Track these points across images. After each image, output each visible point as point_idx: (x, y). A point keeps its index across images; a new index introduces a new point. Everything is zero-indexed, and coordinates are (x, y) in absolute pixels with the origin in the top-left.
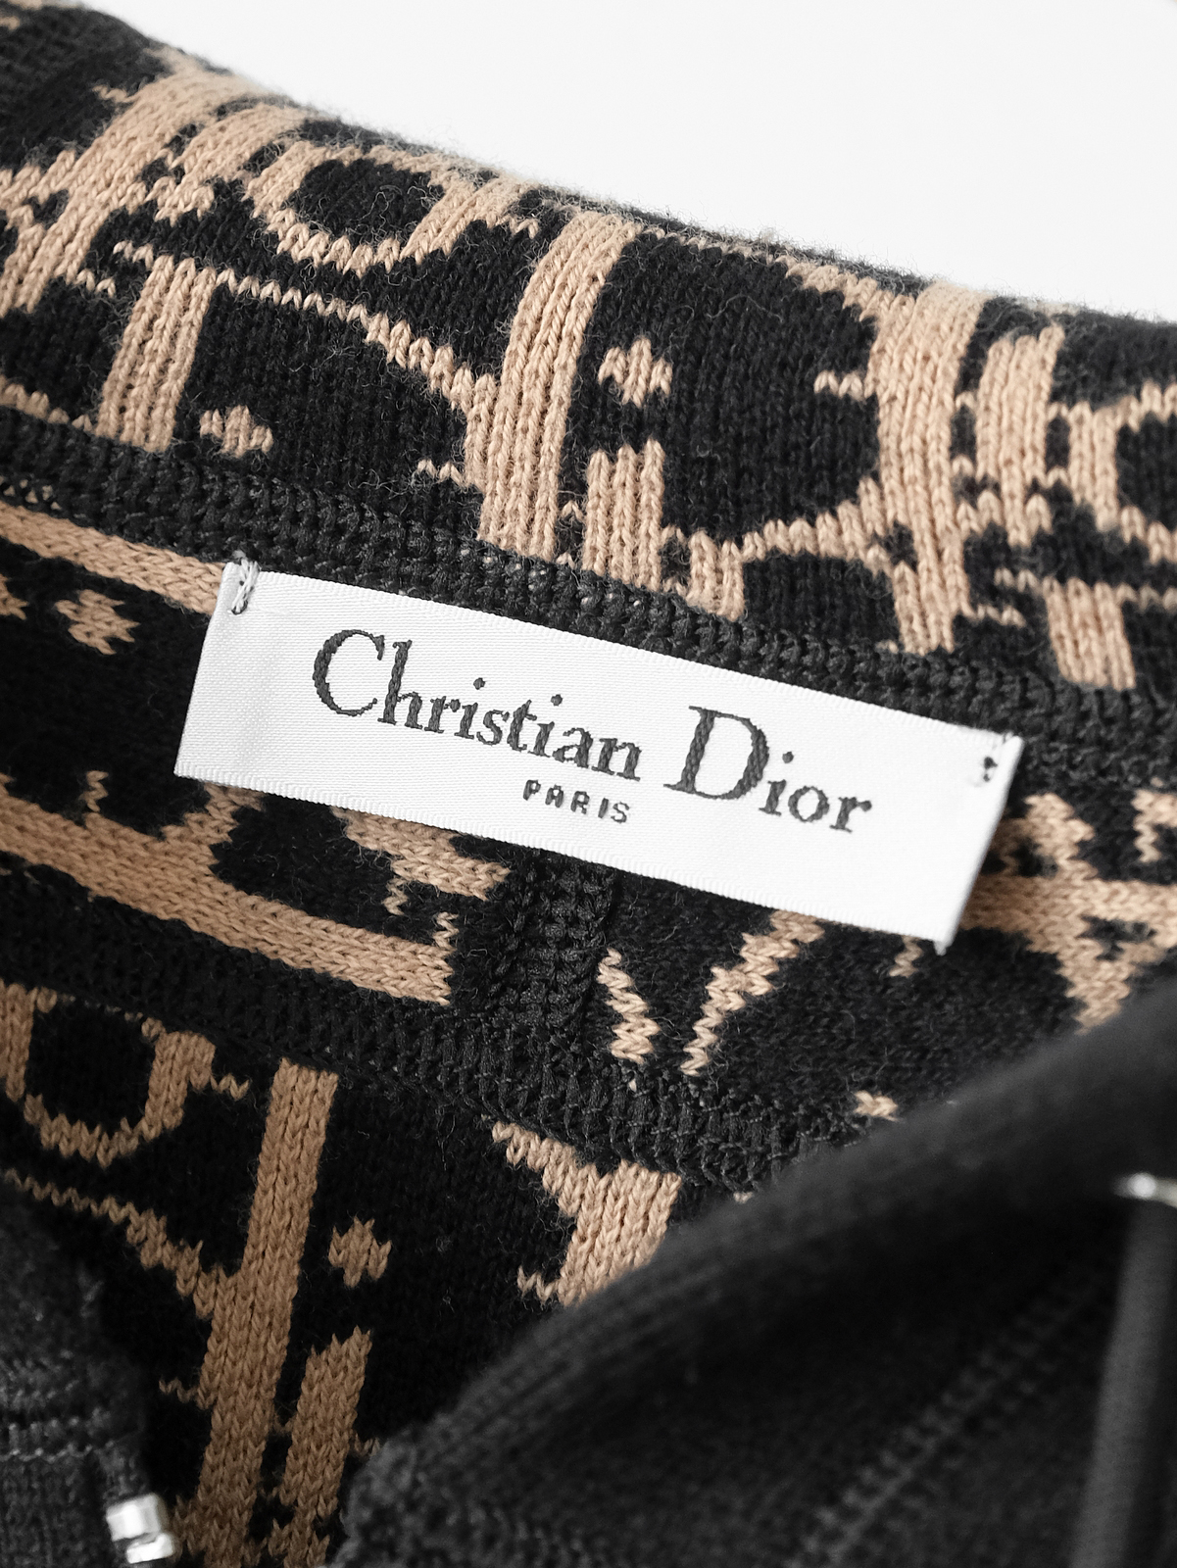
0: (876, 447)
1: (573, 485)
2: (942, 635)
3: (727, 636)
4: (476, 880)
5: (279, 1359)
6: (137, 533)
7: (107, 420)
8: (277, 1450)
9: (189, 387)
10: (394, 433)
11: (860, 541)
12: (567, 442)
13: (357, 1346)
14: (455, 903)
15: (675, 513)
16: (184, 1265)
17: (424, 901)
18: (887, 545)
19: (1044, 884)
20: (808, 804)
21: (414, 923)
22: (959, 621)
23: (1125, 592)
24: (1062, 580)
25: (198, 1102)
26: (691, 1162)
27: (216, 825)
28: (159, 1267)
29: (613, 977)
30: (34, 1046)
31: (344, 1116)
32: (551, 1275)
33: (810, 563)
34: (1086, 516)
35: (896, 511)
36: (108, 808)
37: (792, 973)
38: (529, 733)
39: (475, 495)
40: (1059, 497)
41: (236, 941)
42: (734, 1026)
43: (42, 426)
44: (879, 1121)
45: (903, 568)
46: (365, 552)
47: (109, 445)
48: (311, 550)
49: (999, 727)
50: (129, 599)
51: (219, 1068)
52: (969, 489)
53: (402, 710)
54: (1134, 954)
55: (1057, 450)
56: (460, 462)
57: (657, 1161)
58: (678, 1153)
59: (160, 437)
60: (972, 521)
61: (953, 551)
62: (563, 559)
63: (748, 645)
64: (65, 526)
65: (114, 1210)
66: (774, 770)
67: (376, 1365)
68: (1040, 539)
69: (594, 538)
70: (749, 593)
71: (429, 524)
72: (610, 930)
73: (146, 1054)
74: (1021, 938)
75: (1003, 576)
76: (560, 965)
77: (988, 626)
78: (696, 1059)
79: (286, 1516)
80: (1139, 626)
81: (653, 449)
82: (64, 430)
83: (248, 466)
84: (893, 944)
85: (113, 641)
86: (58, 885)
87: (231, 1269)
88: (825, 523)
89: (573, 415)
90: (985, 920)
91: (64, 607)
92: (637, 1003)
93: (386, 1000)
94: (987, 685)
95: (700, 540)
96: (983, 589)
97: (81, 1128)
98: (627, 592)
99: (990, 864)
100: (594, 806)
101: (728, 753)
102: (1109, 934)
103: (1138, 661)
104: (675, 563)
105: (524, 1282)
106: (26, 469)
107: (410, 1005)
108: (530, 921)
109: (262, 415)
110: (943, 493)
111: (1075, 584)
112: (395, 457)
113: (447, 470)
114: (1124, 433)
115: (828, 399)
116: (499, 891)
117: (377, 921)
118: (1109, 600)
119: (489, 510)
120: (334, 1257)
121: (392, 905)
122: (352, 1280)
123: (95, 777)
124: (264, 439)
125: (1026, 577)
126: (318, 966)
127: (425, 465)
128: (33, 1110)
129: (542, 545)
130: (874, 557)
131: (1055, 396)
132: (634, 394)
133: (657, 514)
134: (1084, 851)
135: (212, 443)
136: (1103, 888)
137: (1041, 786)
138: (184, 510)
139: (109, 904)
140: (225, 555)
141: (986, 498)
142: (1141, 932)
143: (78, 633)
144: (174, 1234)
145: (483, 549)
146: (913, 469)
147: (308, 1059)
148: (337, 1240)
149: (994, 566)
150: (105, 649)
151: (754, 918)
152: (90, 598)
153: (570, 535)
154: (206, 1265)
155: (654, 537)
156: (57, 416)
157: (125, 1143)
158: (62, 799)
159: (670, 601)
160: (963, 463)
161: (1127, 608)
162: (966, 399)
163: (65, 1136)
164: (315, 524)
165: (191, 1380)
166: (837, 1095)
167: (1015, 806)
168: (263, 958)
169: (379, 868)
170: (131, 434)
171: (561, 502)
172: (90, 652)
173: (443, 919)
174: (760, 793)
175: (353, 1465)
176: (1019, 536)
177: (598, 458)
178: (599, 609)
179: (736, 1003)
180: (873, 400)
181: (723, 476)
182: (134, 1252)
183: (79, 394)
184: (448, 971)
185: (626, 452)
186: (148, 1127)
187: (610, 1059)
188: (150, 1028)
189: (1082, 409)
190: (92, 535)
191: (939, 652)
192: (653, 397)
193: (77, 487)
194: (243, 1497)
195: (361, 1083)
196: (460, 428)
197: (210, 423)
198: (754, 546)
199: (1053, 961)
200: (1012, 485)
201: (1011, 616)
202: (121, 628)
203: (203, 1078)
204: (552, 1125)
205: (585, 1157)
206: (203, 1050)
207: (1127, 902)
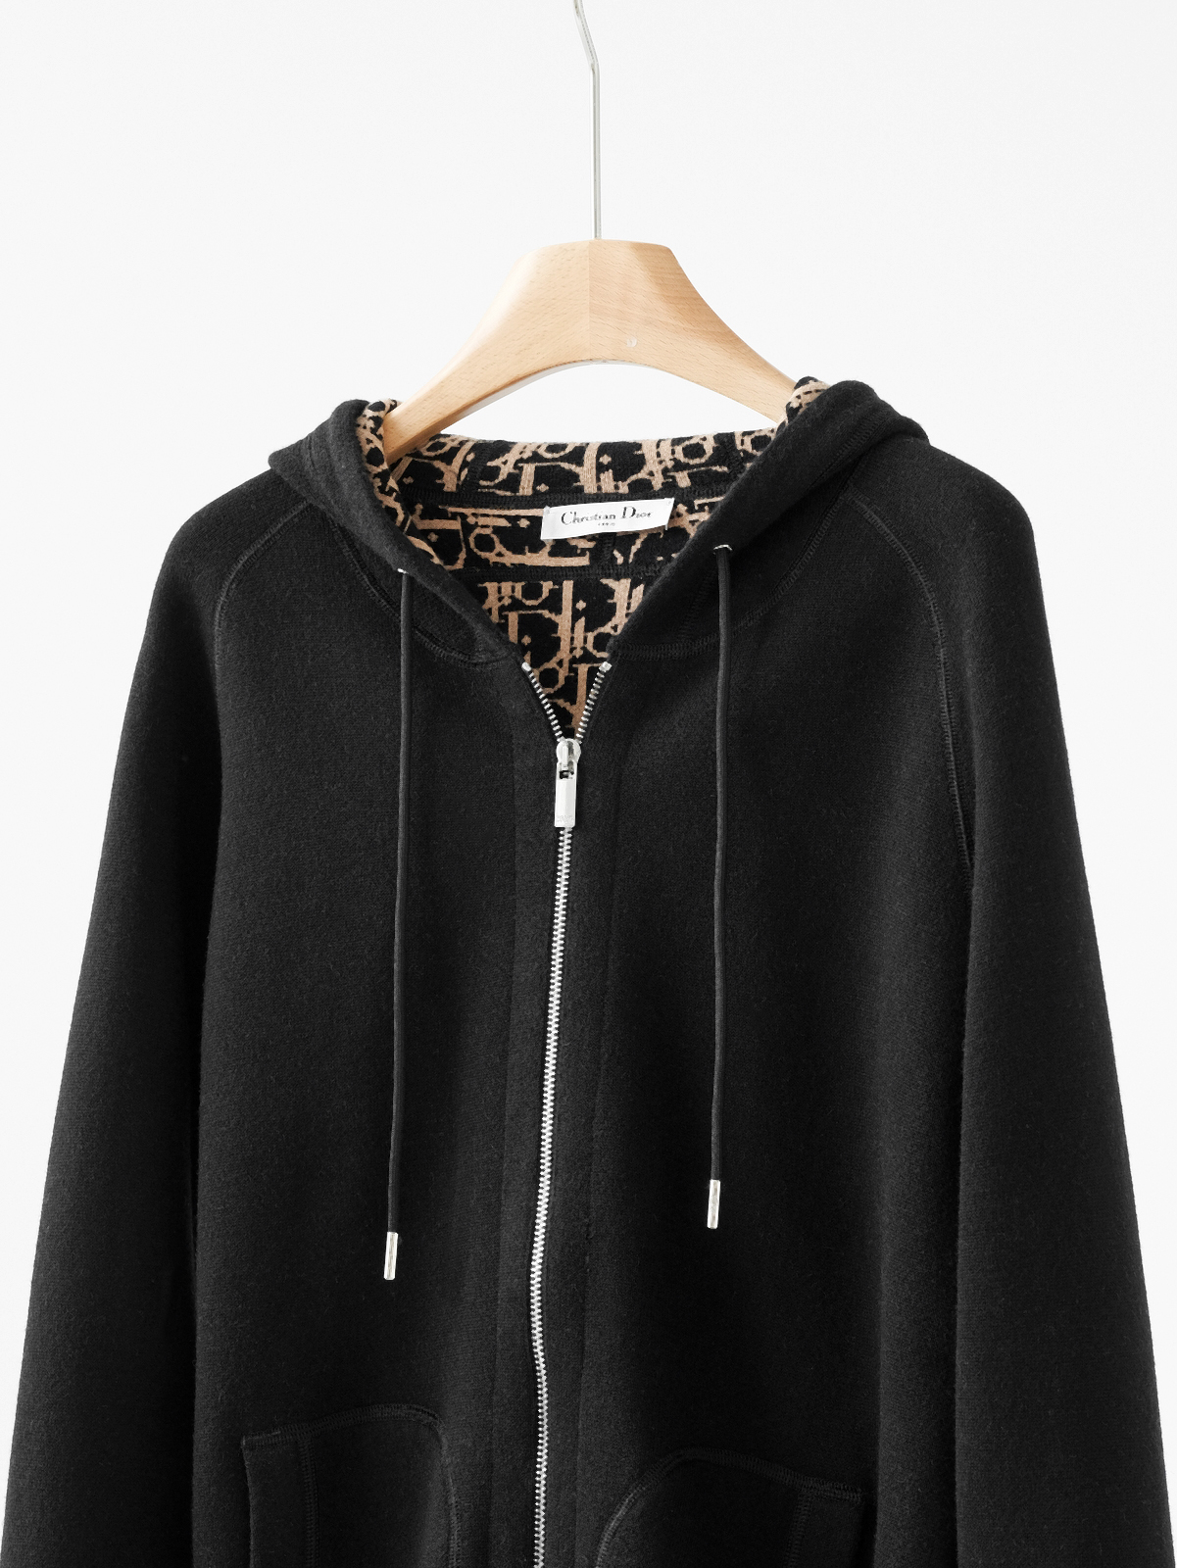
0: (645, 461)
1: (598, 479)
2: (661, 486)
5: (571, 625)
6: (529, 508)
7: (521, 492)
8: (572, 639)
9: (534, 484)
10: (568, 480)
11: (645, 475)
12: (596, 474)
13: (583, 620)
14: (588, 549)
15: (616, 480)
16: (553, 617)
17: (583, 550)
18: (650, 474)
19: (681, 518)
20: (643, 516)
21: (582, 554)
22: (663, 483)
23: (688, 471)
24: (678, 472)
25: (551, 591)
27: (547, 549)
28: (549, 618)
29: (616, 553)
30: (522, 591)
31: (575, 586)
32: (613, 599)
33: (638, 481)
34: (680, 462)
35: (650, 469)
36: (530, 551)
37: (644, 542)
39: (583, 487)
40: (674, 459)
41: (553, 566)
42: (635, 554)
43: (510, 496)
45: (653, 477)
46: (567, 500)
47: (522, 496)
48: (558, 503)
51: (554, 585)
52: (661, 462)
55: (673, 452)
56: (579, 481)
57: (626, 577)
58: (631, 574)
59: (530, 493)
60: (662, 466)
61: (660, 472)
62: (599, 492)
63: (630, 496)
64: (517, 510)
65: (539, 612)
66: (637, 514)
67: (586, 622)
69: (603, 488)
70: (629, 488)
71: (577, 493)
73: (541, 586)
74: (679, 526)
75: (668, 474)
76: (607, 553)
77: (667, 483)
78: (631, 560)
79: (575, 648)
81: (610, 471)
82: (514, 496)
83: (545, 493)
85: (528, 525)
87: (561, 614)
88: (639, 474)
89: (597, 469)
90: (673, 525)
91: (519, 522)
92: (621, 555)
93: (579, 567)
94: (669, 492)
95: (620, 483)
96: (666, 477)
97: (532, 601)
99: (673, 517)
102: (692, 522)
103: (692, 482)
104: (617, 487)
105: (610, 601)
106: (509, 503)
107: (584, 567)
108: (601, 549)
109: (547, 484)
110: (657, 464)
111: (680, 472)
112: (569, 484)
113: (578, 484)
114: (683, 448)
115: (637, 455)
116: (596, 546)
117: (576, 555)
119: (585, 489)
120: (577, 607)
121: (579, 551)
122: (581, 610)
123: (528, 547)
124: (548, 488)
125: (672, 473)
126: (567, 565)
127: (574, 483)
128: (524, 601)
130: (647, 477)
132: (605, 463)
133: (613, 480)
134: (687, 511)
135: (539, 491)
136: (690, 515)
137: (678, 504)
138: (536, 502)
140: (544, 507)
141: (664, 463)
142: (697, 521)
143: (522, 526)
144: (550, 612)
145: (585, 495)
146: (652, 462)
147: (569, 579)
148: (578, 604)
150: (526, 527)
151: (639, 533)
152: (523, 520)
154: (556, 615)
155: (613, 483)
156: (513, 494)
157: (540, 601)
158: (521, 552)
159: (617, 493)
160: (660, 459)
161: (689, 474)
162: (658, 449)
163: (529, 603)
164: (558, 498)
165: (557, 633)
168: (558, 567)
170: (526, 493)
171: (597, 483)
172: (524, 528)
173: (587, 552)
174: (635, 516)
176: (670, 467)
177: (602, 474)
178: (606, 498)
179: (636, 550)
180: (643, 454)
181: (623, 472)
182: (544, 617)
184: (589, 559)
185: (606, 472)
186: (544, 597)
187: (617, 564)
188: (542, 582)
189: (676, 446)
190: (522, 510)
191: (660, 489)
192: (609, 463)
193: (518, 504)
194: (568, 648)
195: (577, 580)
196: (579, 476)
197: (538, 488)
198: (629, 481)
199: (684, 529)
200: (667, 460)
201: (671, 480)
202: (528, 523)
203: (551, 587)
205: (615, 580)
206: (551, 583)
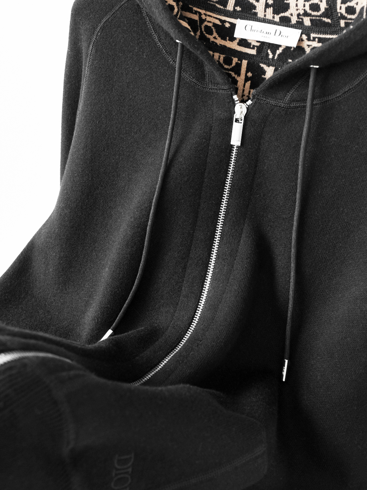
0: (290, 7)
1: (265, 11)
2: (295, 22)
3: (278, 23)
4: (258, 44)
5: (243, 83)
6: (231, 17)
9: (234, 5)
10: (251, 8)
11: (288, 14)
12: (265, 8)
13: (249, 82)
15: (274, 13)
17: (254, 46)
18: (291, 15)
19: (303, 42)
20: (284, 36)
21: (253, 48)
22: (296, 21)
23: (310, 17)
24: (305, 17)
26: (275, 66)
28: (234, 77)
30: (223, 60)
31: (248, 64)
32: (265, 75)
33: (284, 17)
34: (307, 12)
35: (291, 12)
36: (229, 40)
37: (283, 50)
38: (262, 32)
41: (239, 50)
43: (222, 9)
44: (290, 62)
45: (292, 17)
46: (249, 18)
48: (244, 18)
49: (300, 29)
50: (230, 23)
51: (238, 60)
53: (252, 30)
54: (311, 47)
56: (256, 10)
58: (275, 65)
59: (232, 10)
62: (265, 18)
63: (279, 24)
64: (225, 17)
66: (281, 34)
67: (251, 83)
68: (303, 14)
69: (267, 16)
70: (280, 19)
71: (254, 15)
72: (269, 48)
74: (301, 46)
76: (265, 51)
77: (299, 21)
78: (276, 58)
80: (311, 20)
82: (224, 9)
84: (291, 48)
85: (229, 26)
86: (225, 46)
87: (240, 76)
88: (286, 13)
89: (265, 5)
90: (299, 45)
91: (225, 24)
92: (271, 53)
93: (251, 54)
94: (299, 26)
95: (276, 15)
96: (298, 18)
97: (227, 66)
98: (270, 20)
99: (299, 40)
100: (267, 37)
101: (278, 33)
103: (311, 23)
105: (263, 76)
106: (221, 13)
107: (253, 55)
108: (262, 47)
109: (240, 7)
110: (295, 10)
111: (306, 17)
114: (310, 4)
115: (286, 3)
117: (250, 48)
118: (308, 18)
119: (258, 14)
120: (247, 75)
121: (251, 47)
122: (249, 77)
123: (228, 38)
124: (240, 9)
125: (302, 17)
126: (246, 52)
127: (253, 10)
129: (263, 17)
131: (304, 1)
132: (270, 3)
133: (272, 13)
134: (307, 39)
135: (236, 10)
136: (308, 42)
137: (303, 34)
138: (234, 15)
139: (229, 48)
140: (237, 19)
141: (299, 10)
143: (226, 26)
145: (258, 17)
146: (293, 8)
147: (245, 59)
148: (248, 74)
149: (299, 16)
150: (228, 27)
151: (280, 46)
152: (227, 23)
153: (265, 16)
154: (238, 76)
156: (224, 8)
158: (225, 40)
159: (273, 20)
160: (297, 8)
161: (310, 19)
162: (297, 2)
164: (245, 16)
165: (237, 85)
166: (287, 60)
167: (301, 36)
168: (241, 51)
169: (250, 44)
170: (230, 9)
171: (264, 13)
172: (227, 27)
173: (256, 48)
174: (281, 35)
175: (250, 92)
177: (267, 9)
178: (268, 21)
179: (279, 53)
180: (289, 3)
181: (277, 10)
182: (232, 75)
183: (225, 6)
184: (256, 52)
185: (269, 8)
186: (233, 66)
187: (269, 58)
189: (306, 2)
190: (227, 18)
191: (295, 23)
192: (272, 4)
193: (225, 14)
195: (249, 61)
196: (256, 7)
199: (304, 48)
201: (301, 20)
203: (237, 61)
204: (265, 63)
205: (267, 66)
206: (237, 59)
207: (310, 43)
